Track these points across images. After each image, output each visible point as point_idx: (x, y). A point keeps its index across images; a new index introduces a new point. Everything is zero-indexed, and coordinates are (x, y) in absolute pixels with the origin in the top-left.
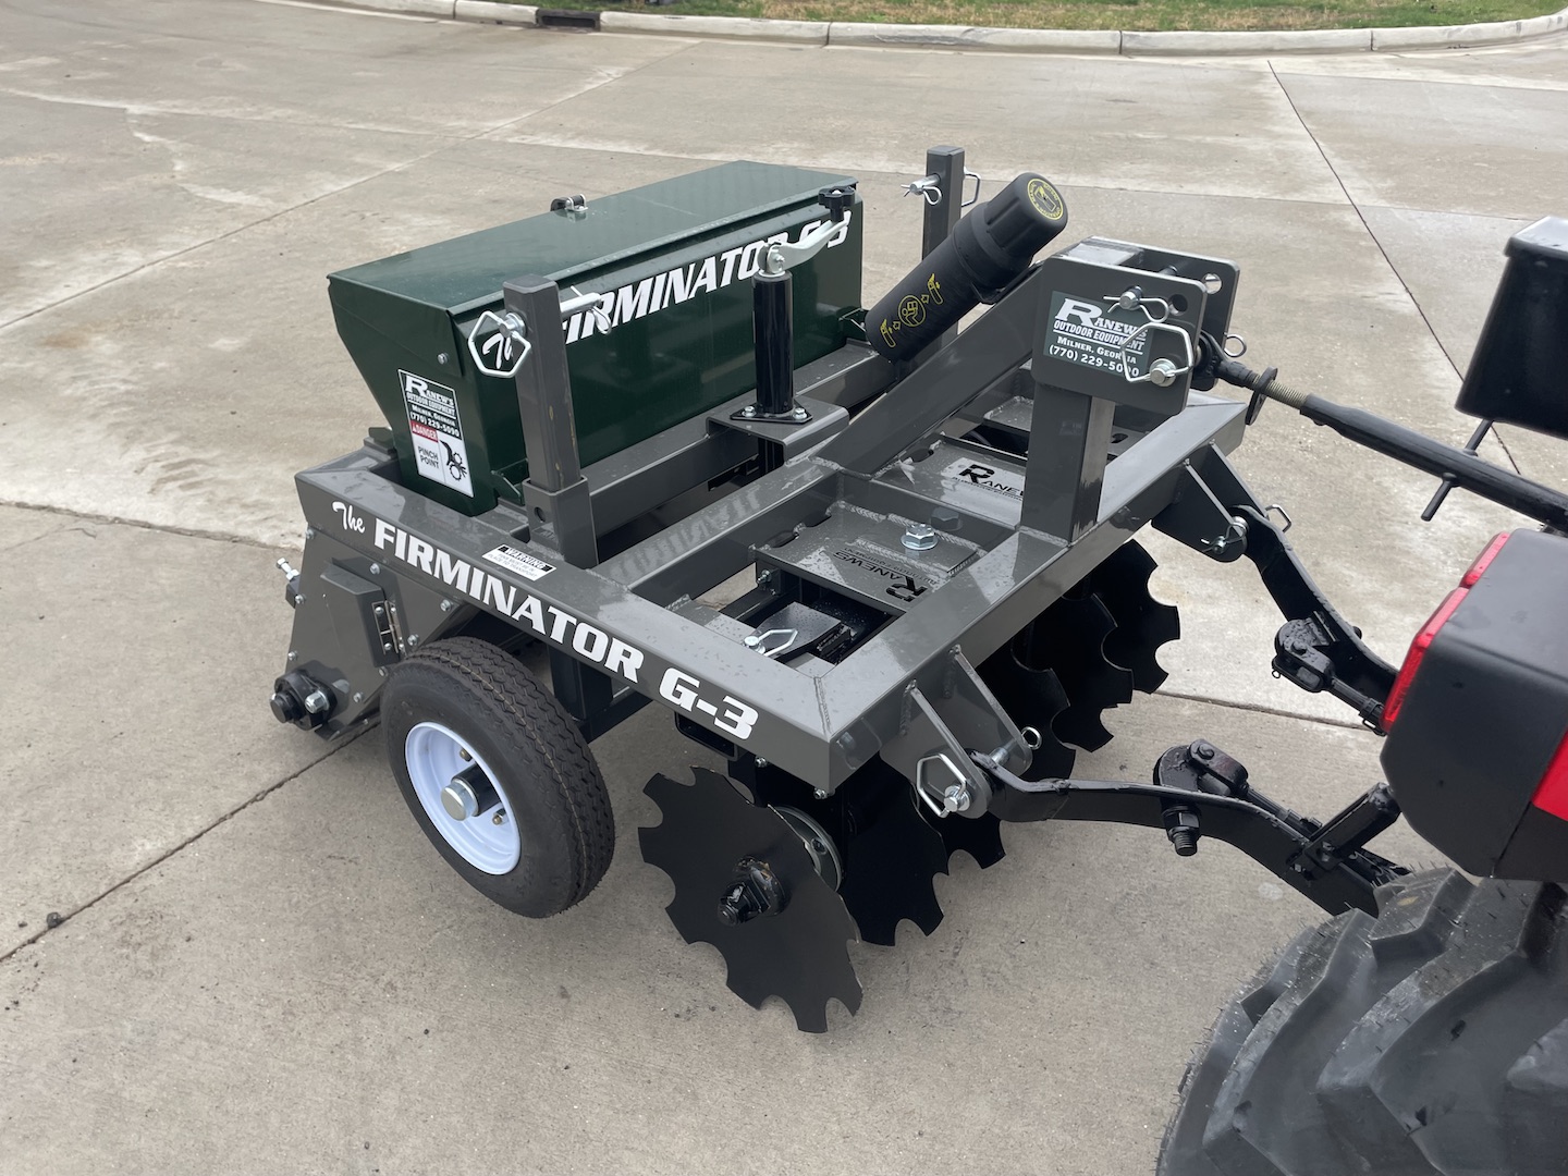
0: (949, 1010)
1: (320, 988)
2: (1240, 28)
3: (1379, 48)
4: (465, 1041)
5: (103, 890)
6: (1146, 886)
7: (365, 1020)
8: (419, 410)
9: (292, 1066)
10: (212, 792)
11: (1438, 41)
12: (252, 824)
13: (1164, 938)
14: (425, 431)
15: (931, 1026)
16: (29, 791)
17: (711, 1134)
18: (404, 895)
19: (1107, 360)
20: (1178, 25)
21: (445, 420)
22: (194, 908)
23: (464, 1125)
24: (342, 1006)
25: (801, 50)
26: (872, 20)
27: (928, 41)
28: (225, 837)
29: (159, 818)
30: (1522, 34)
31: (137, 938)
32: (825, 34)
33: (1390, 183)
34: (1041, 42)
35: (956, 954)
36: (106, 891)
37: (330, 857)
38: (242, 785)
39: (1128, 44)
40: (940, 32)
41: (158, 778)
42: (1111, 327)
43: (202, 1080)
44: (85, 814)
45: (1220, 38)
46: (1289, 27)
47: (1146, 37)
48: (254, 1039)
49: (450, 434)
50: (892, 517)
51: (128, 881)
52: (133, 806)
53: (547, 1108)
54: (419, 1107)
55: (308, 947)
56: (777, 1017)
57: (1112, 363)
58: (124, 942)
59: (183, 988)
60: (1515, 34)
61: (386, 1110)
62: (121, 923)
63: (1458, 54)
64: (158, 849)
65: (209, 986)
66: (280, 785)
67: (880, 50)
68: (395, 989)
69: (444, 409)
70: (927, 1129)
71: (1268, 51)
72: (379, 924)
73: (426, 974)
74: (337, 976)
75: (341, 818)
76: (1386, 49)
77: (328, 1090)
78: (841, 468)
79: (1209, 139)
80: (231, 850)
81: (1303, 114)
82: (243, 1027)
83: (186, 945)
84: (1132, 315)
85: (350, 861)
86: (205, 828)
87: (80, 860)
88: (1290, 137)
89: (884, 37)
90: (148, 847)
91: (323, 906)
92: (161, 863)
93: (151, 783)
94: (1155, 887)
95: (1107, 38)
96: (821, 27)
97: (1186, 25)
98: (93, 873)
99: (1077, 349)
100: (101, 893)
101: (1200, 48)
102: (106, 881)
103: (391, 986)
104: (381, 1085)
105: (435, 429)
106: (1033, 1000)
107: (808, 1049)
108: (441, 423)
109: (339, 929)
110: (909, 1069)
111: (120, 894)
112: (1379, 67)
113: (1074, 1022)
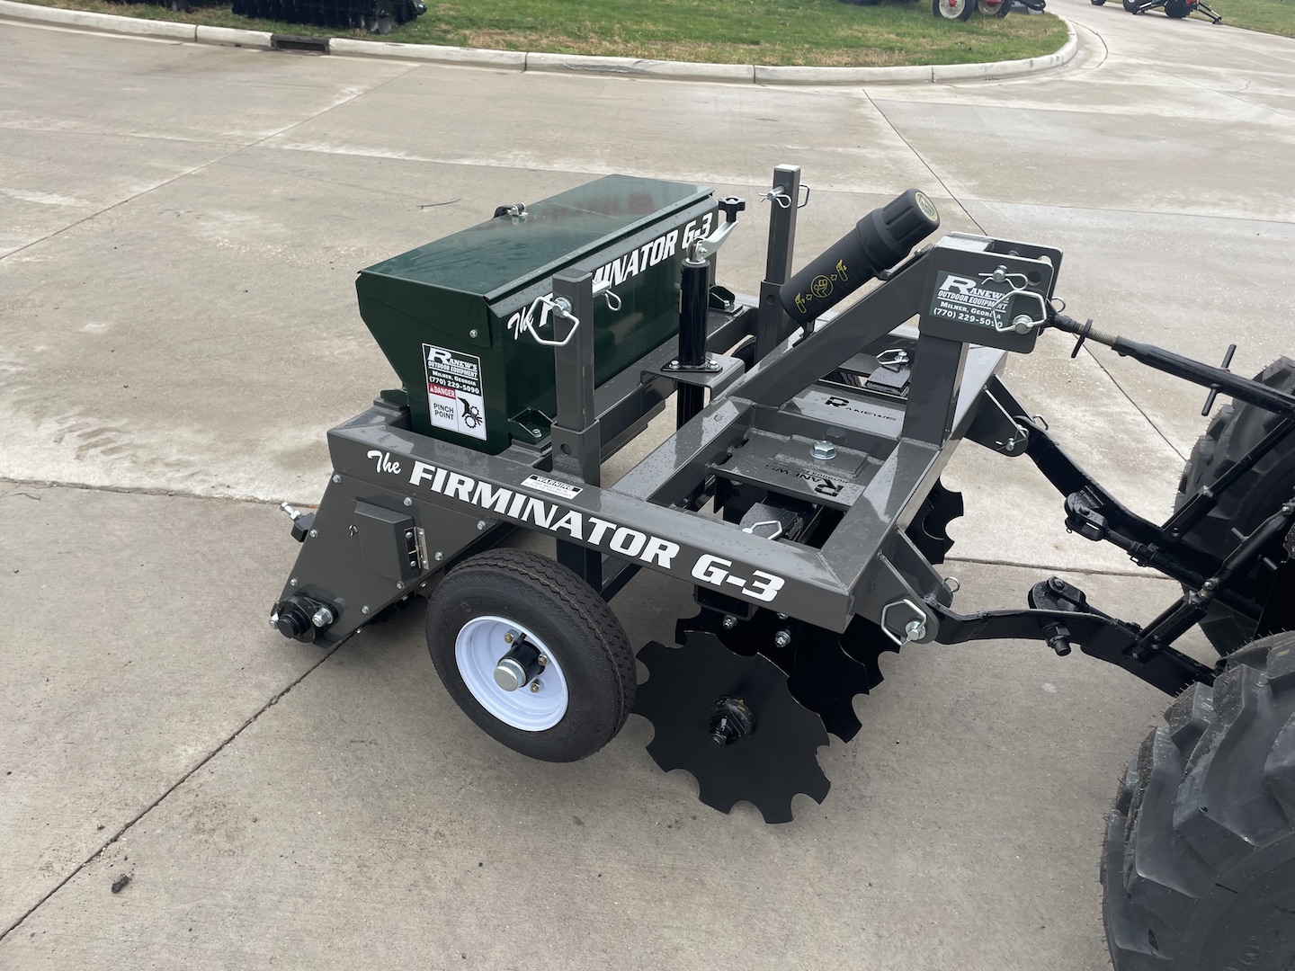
0: (862, 797)
1: (381, 844)
2: (839, 64)
3: (938, 80)
4: (514, 867)
5: (163, 791)
6: (968, 694)
7: (428, 863)
8: (440, 375)
9: (381, 906)
10: (231, 702)
11: (978, 74)
12: (276, 723)
13: (991, 728)
14: (443, 391)
15: (854, 809)
16: (63, 718)
17: (723, 907)
18: (425, 764)
19: (978, 317)
20: (795, 61)
21: (466, 381)
22: (250, 795)
23: (535, 929)
24: (405, 854)
25: (507, 74)
26: (560, 52)
27: (606, 69)
28: (256, 737)
29: (191, 727)
30: (1033, 69)
31: (208, 826)
32: (523, 61)
33: (974, 183)
34: (695, 72)
35: (855, 757)
36: (166, 791)
37: (352, 742)
38: (256, 693)
39: (759, 76)
40: (615, 63)
41: (178, 695)
42: (982, 294)
43: (309, 927)
44: (123, 731)
45: (826, 72)
46: (873, 64)
47: (773, 70)
48: (341, 890)
49: (470, 392)
50: (795, 437)
51: (183, 781)
52: (164, 720)
53: (594, 907)
54: (495, 922)
55: (360, 814)
56: (745, 819)
57: (982, 319)
58: (198, 829)
59: (265, 858)
60: (1029, 69)
61: (470, 927)
62: (190, 815)
63: (993, 84)
64: (200, 752)
65: (287, 855)
66: (288, 690)
67: (571, 76)
68: (444, 835)
69: (466, 372)
70: (873, 881)
71: (861, 82)
72: (412, 789)
73: (464, 821)
74: (392, 832)
75: (350, 710)
76: (943, 81)
77: (417, 920)
78: (754, 403)
79: (840, 150)
80: (266, 746)
81: (901, 131)
82: (329, 882)
83: (254, 825)
84: (1001, 286)
85: (370, 743)
86: (236, 730)
87: (133, 769)
88: (896, 148)
89: (571, 65)
90: (191, 751)
91: (361, 780)
92: (207, 763)
93: (173, 700)
94: (974, 694)
95: (743, 70)
96: (520, 56)
97: (800, 62)
98: (149, 778)
99: (955, 310)
100: (163, 793)
101: (812, 79)
102: (163, 783)
103: (439, 834)
104: (458, 910)
105: (454, 389)
106: (917, 782)
107: (772, 837)
108: (461, 384)
109: (380, 796)
110: (848, 841)
111: (180, 792)
112: (939, 94)
113: (949, 794)
